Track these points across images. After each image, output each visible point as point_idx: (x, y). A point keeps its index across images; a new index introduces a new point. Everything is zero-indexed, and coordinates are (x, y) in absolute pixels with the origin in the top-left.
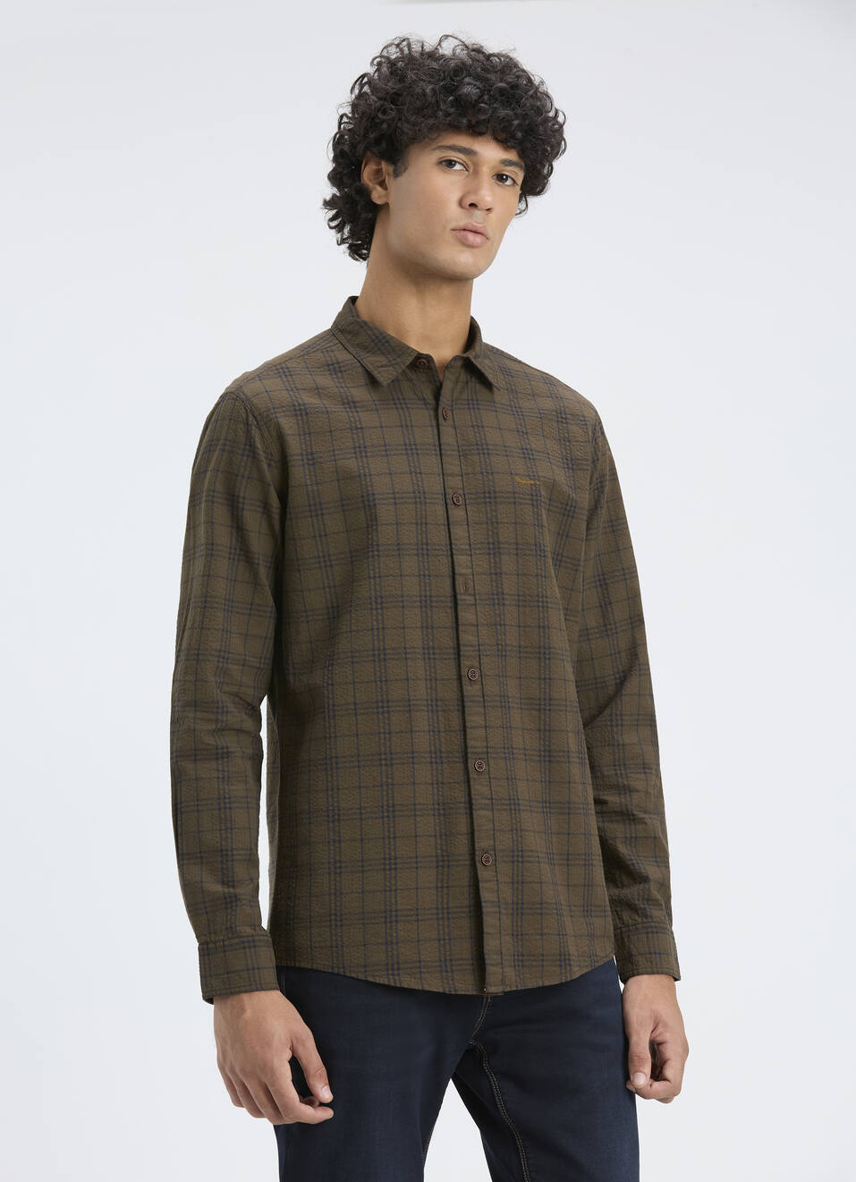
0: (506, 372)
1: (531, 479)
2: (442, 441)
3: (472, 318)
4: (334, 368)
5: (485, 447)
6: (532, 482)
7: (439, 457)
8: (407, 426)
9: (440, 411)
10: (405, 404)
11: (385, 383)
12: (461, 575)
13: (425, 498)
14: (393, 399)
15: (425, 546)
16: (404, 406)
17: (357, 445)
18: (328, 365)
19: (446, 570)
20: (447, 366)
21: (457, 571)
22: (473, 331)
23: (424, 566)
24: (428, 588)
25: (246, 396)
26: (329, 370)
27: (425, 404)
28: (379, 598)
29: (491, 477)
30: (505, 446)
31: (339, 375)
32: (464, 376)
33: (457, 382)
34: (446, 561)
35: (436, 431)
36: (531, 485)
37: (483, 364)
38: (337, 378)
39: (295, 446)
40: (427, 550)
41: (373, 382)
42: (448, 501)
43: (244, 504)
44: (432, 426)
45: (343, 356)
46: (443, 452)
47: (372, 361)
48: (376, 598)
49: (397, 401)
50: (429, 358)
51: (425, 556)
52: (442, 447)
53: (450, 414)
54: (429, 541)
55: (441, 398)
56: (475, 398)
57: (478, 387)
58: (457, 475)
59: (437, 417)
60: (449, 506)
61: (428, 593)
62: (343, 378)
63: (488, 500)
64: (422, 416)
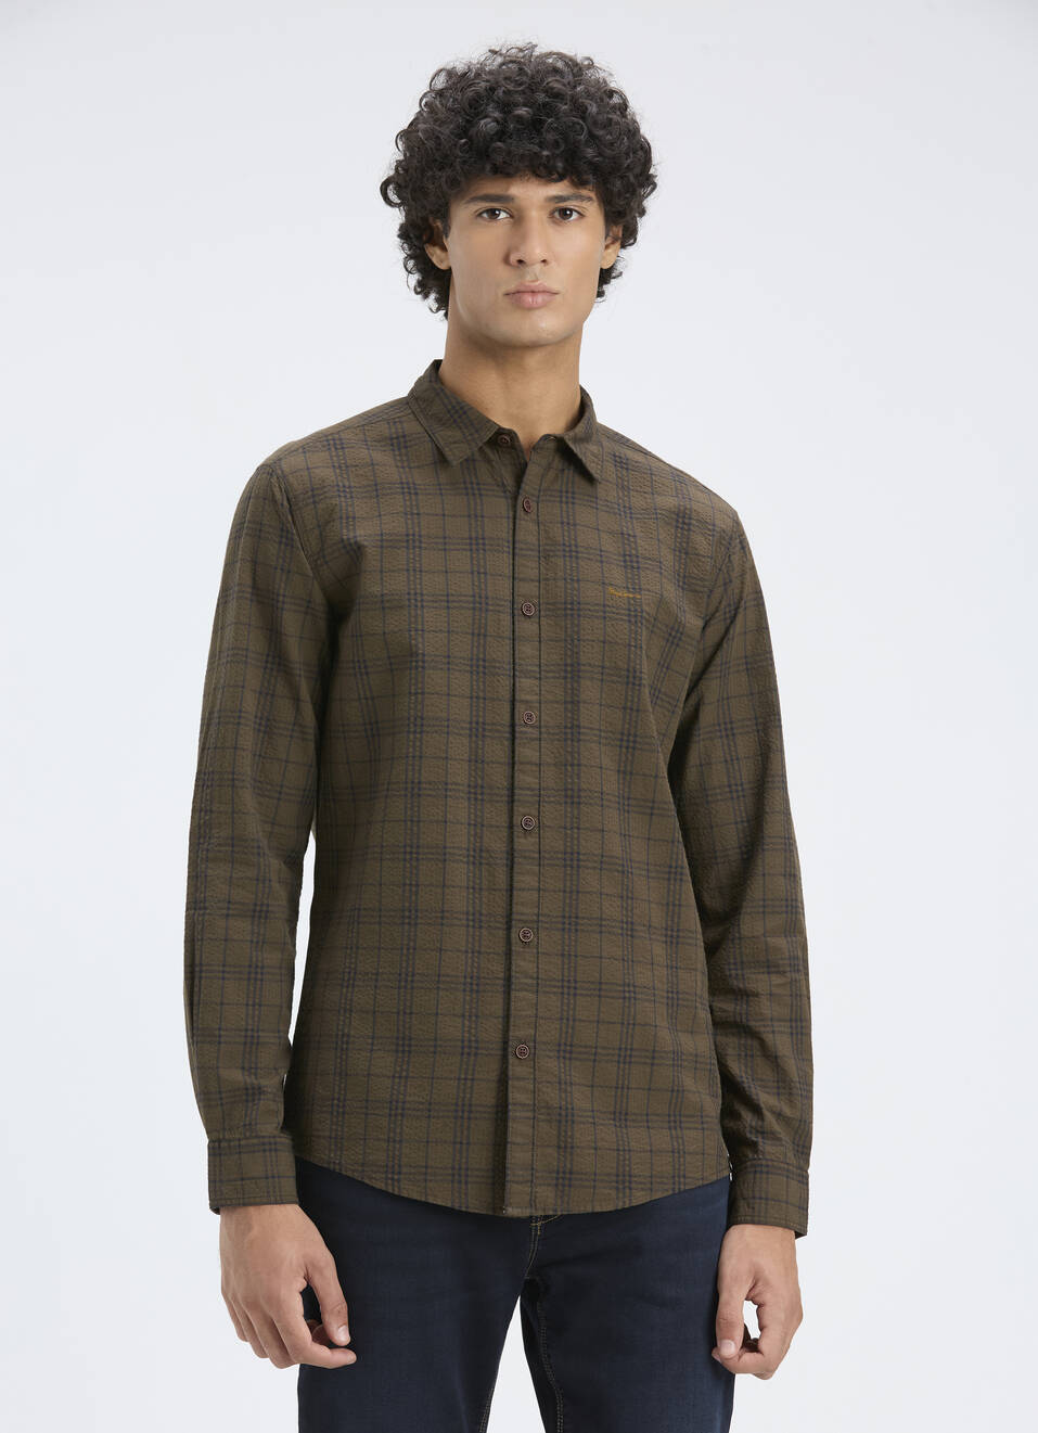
0: (622, 463)
1: (629, 592)
2: (517, 538)
3: (583, 391)
4: (398, 444)
5: (573, 548)
6: (631, 596)
7: (511, 556)
8: (476, 516)
9: (520, 499)
10: (479, 489)
11: (455, 463)
12: (522, 702)
13: (487, 604)
14: (465, 483)
15: (481, 663)
16: (476, 492)
17: (411, 532)
18: (392, 439)
19: (506, 694)
20: (536, 447)
21: (517, 697)
23: (478, 686)
24: (481, 713)
25: (282, 471)
26: (392, 445)
27: (504, 492)
29: (576, 585)
30: (601, 551)
31: (403, 451)
32: (558, 463)
33: (548, 468)
34: (506, 682)
35: (511, 526)
36: (629, 598)
37: (586, 453)
38: (400, 455)
40: (484, 667)
41: (441, 460)
42: (516, 612)
44: (508, 518)
45: (413, 429)
46: (517, 551)
47: (444, 435)
48: (415, 719)
49: (469, 486)
50: (512, 434)
51: (481, 674)
52: (517, 545)
53: (533, 505)
54: (487, 657)
55: (523, 485)
56: (570, 490)
57: (578, 479)
58: (532, 580)
59: (515, 506)
60: (516, 617)
61: (481, 719)
63: (569, 612)
64: (501, 506)
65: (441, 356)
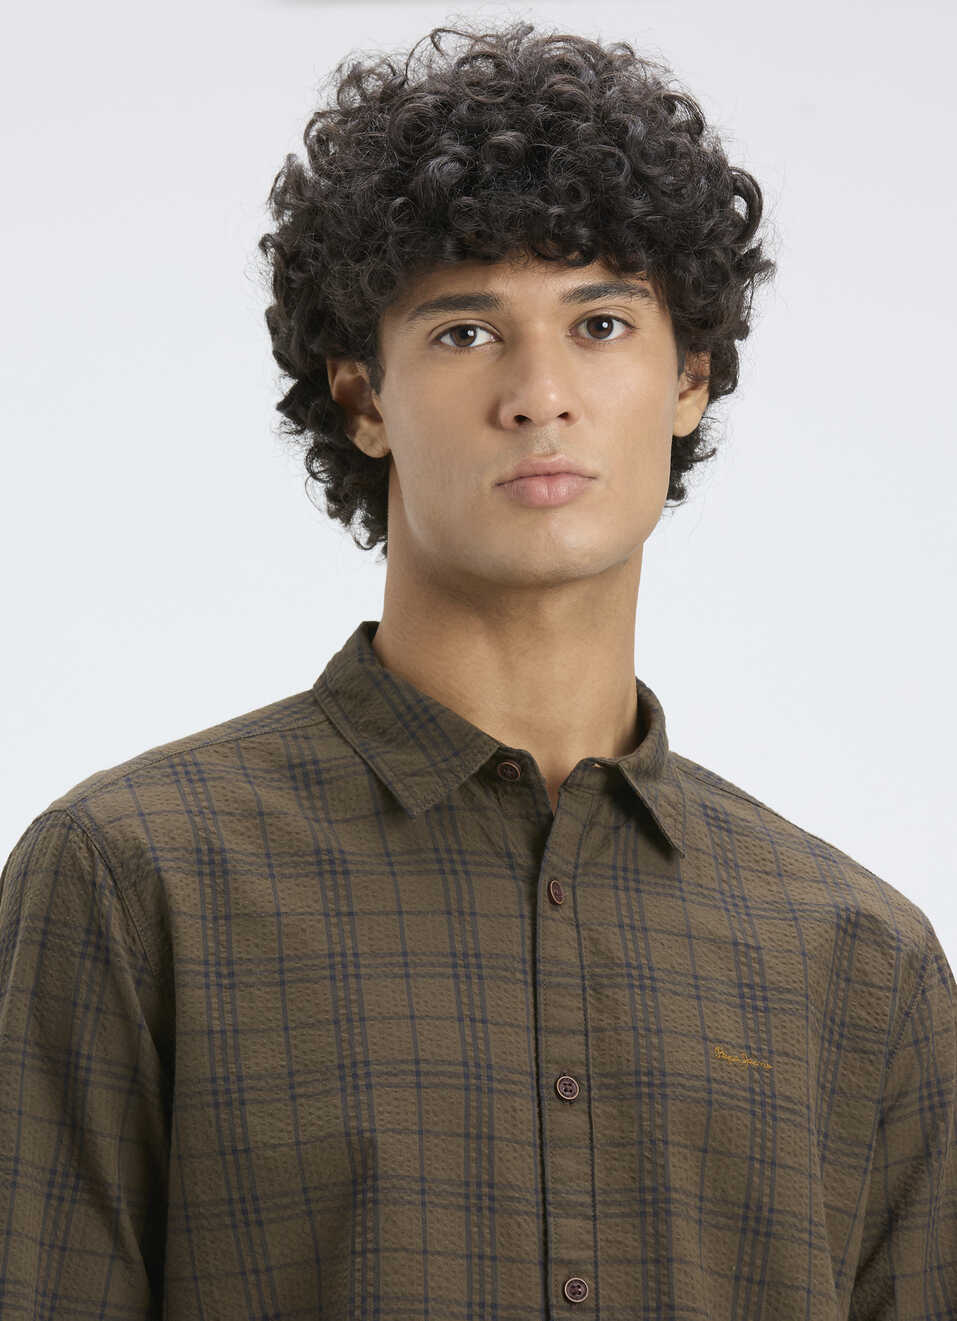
0: (718, 821)
1: (751, 1055)
2: (541, 953)
3: (640, 684)
4: (304, 776)
5: (646, 972)
6: (754, 1063)
7: (531, 989)
8: (461, 913)
9: (544, 879)
10: (464, 863)
11: (416, 811)
12: (562, 1262)
13: (490, 1078)
14: (436, 850)
15: (485, 1190)
16: (459, 867)
17: (338, 949)
18: (292, 767)
19: (531, 1247)
20: (569, 784)
21: (552, 1254)
22: (646, 716)
23: (481, 1234)
24: (488, 1287)
25: (91, 819)
26: (293, 778)
27: (511, 867)
28: (370, 1300)
29: (655, 1040)
30: (696, 977)
31: (315, 789)
32: (607, 815)
33: (590, 824)
34: (533, 1227)
35: (528, 928)
36: (750, 1067)
37: (652, 793)
38: (310, 797)
39: (192, 941)
40: (492, 1198)
41: (389, 807)
42: (544, 1092)
43: (88, 1070)
44: (522, 916)
45: (327, 750)
46: (541, 977)
47: (392, 762)
48: (364, 1299)
49: (445, 856)
50: (524, 759)
51: (486, 1212)
52: (540, 967)
53: (567, 893)
54: (497, 1179)
55: (547, 854)
56: (631, 867)
57: (643, 847)
58: (573, 1032)
59: (533, 898)
60: (545, 1103)
61: (488, 1298)
62: (322, 797)
63: (645, 1090)
64: (500, 894)
65: (376, 614)
